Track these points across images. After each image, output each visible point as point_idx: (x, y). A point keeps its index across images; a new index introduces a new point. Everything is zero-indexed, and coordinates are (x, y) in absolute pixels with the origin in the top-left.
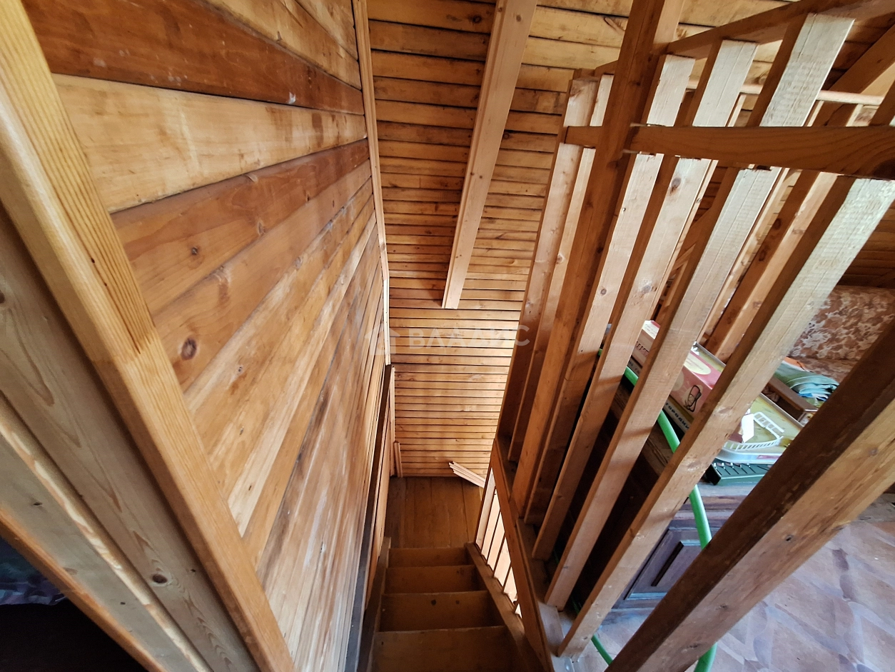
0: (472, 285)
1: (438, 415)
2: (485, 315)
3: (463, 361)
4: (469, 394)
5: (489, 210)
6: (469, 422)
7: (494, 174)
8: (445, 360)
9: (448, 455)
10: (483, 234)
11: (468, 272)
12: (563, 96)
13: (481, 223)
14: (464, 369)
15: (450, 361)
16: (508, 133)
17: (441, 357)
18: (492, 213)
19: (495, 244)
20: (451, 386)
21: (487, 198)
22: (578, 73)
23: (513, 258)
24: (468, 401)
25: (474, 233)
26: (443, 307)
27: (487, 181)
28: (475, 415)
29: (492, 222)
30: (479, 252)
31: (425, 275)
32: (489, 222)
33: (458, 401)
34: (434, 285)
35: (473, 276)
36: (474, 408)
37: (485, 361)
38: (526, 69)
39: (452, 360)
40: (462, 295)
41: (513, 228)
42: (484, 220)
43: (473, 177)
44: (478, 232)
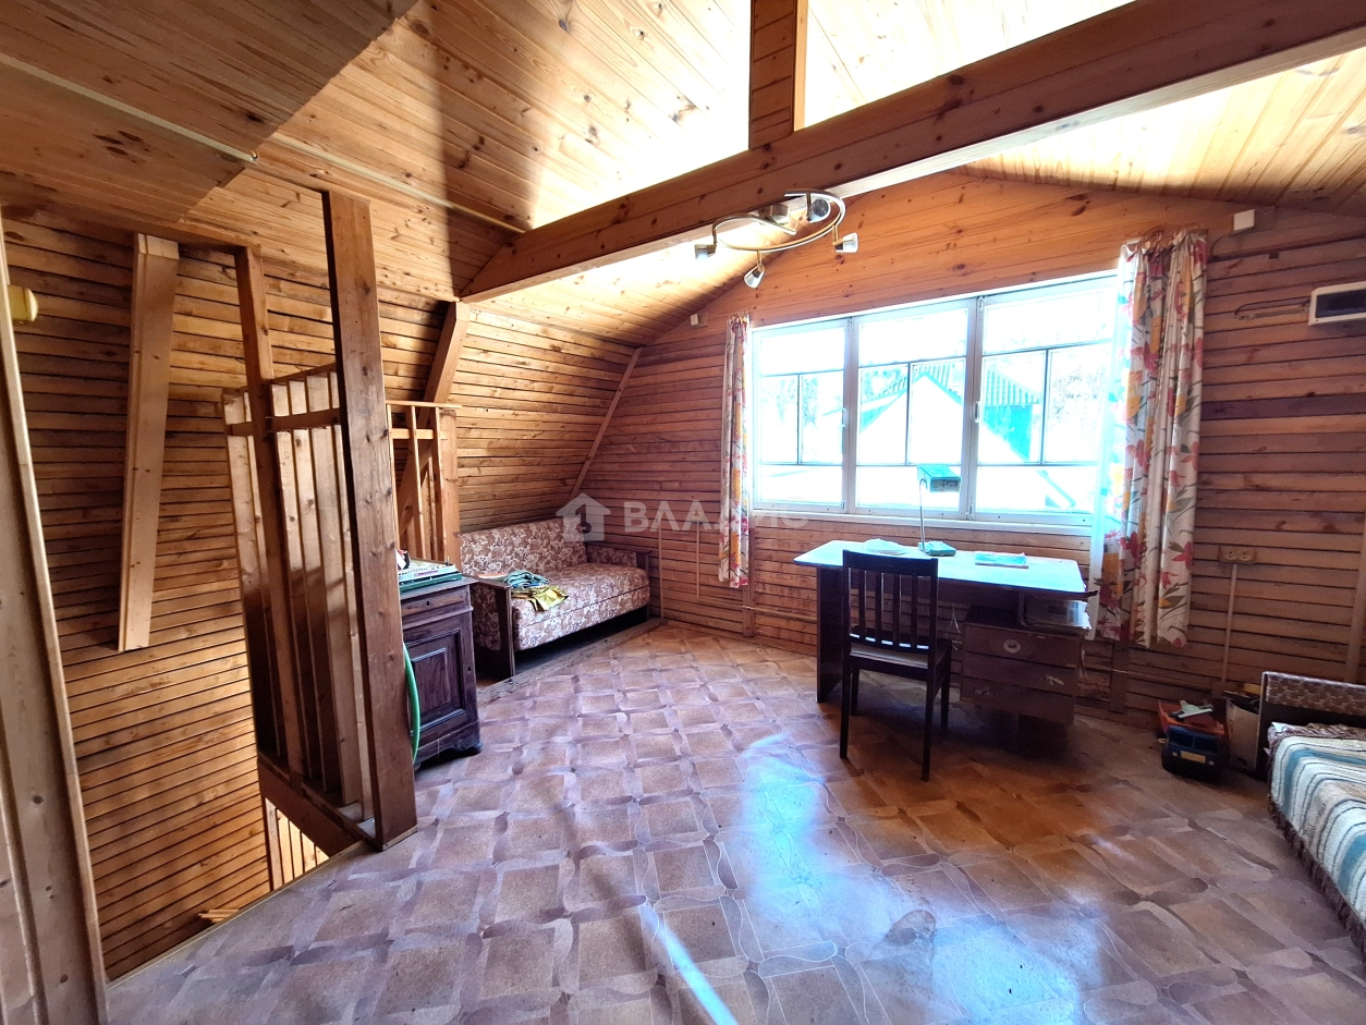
0: (167, 608)
1: (150, 835)
2: (199, 644)
3: (178, 720)
4: (205, 770)
5: (166, 507)
6: (218, 819)
7: (164, 470)
8: (143, 731)
9: (190, 903)
10: (164, 536)
11: (154, 591)
12: (219, 405)
13: (160, 523)
14: (184, 733)
15: (155, 730)
16: (169, 434)
17: (134, 730)
18: (172, 510)
19: (188, 546)
20: (165, 769)
21: (162, 495)
22: (226, 390)
23: (220, 559)
24: (206, 783)
25: (153, 538)
26: (121, 649)
27: (156, 477)
28: (226, 801)
29: (177, 521)
30: (166, 560)
31: (76, 611)
32: (172, 521)
33: (187, 791)
34: (96, 623)
35: (164, 596)
36: (221, 790)
37: (219, 708)
38: (174, 387)
39: (158, 727)
40: (152, 625)
41: (207, 523)
42: (162, 520)
43: (138, 473)
44: (159, 535)
